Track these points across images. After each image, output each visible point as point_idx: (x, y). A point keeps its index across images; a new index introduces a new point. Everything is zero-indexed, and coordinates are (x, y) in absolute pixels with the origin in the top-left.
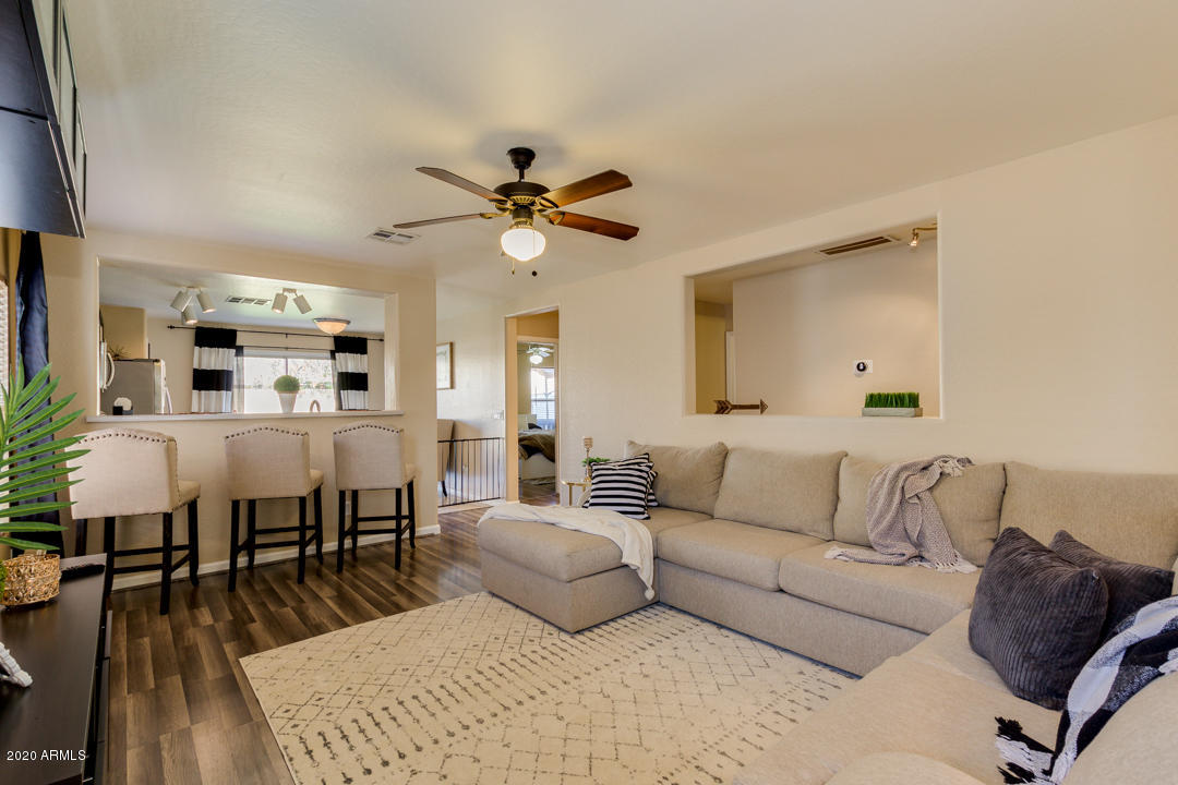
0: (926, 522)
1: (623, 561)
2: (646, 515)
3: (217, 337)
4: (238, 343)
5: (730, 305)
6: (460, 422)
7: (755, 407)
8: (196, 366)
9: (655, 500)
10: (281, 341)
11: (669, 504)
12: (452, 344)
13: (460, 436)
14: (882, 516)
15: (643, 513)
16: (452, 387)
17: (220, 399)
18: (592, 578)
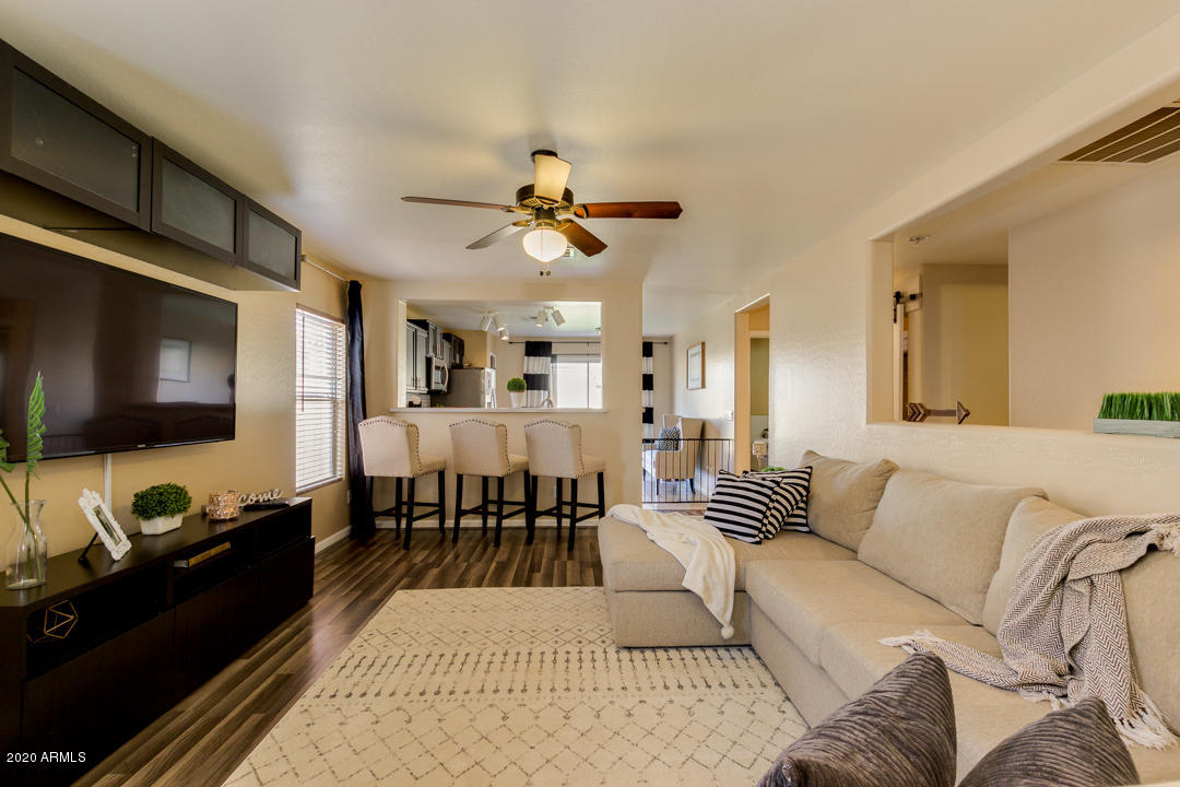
0: (1092, 632)
1: (683, 584)
2: (757, 539)
3: (537, 348)
4: (553, 353)
5: (1006, 267)
6: (710, 423)
7: (950, 413)
8: (525, 372)
9: (806, 525)
10: (583, 348)
11: (817, 532)
12: (703, 344)
13: (709, 435)
14: (1025, 602)
15: (754, 536)
16: (703, 386)
17: (539, 396)
18: (647, 594)
